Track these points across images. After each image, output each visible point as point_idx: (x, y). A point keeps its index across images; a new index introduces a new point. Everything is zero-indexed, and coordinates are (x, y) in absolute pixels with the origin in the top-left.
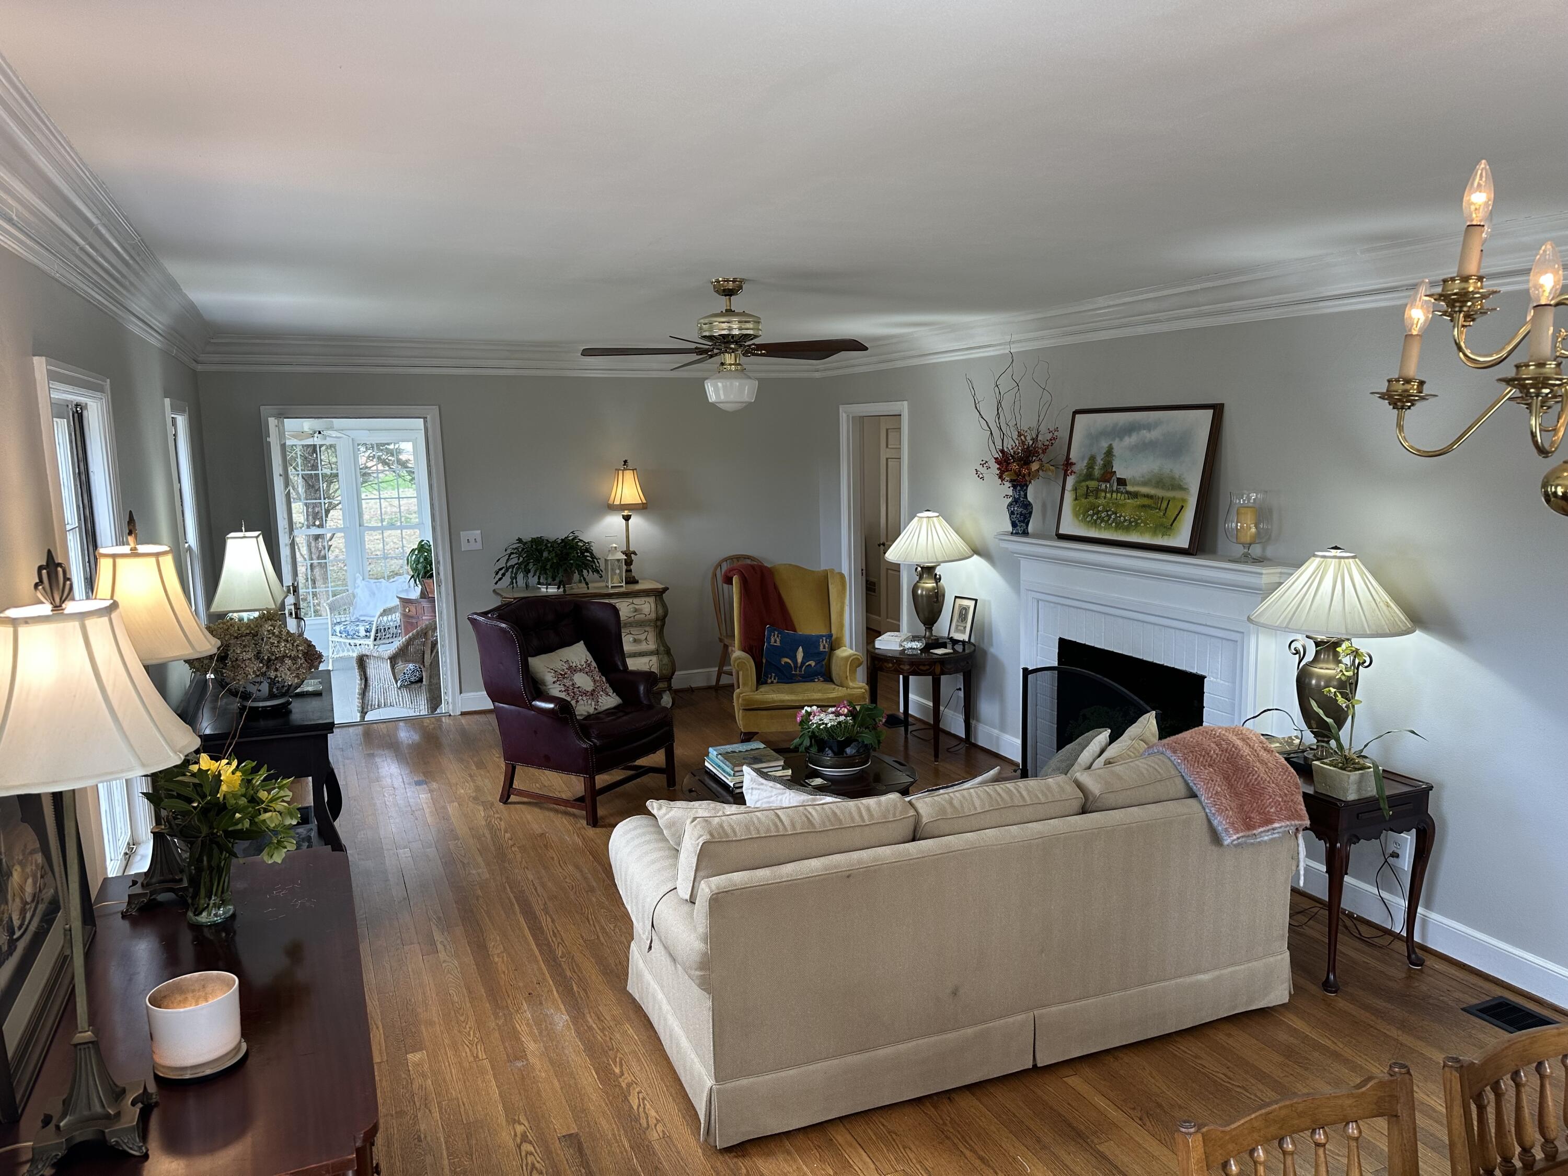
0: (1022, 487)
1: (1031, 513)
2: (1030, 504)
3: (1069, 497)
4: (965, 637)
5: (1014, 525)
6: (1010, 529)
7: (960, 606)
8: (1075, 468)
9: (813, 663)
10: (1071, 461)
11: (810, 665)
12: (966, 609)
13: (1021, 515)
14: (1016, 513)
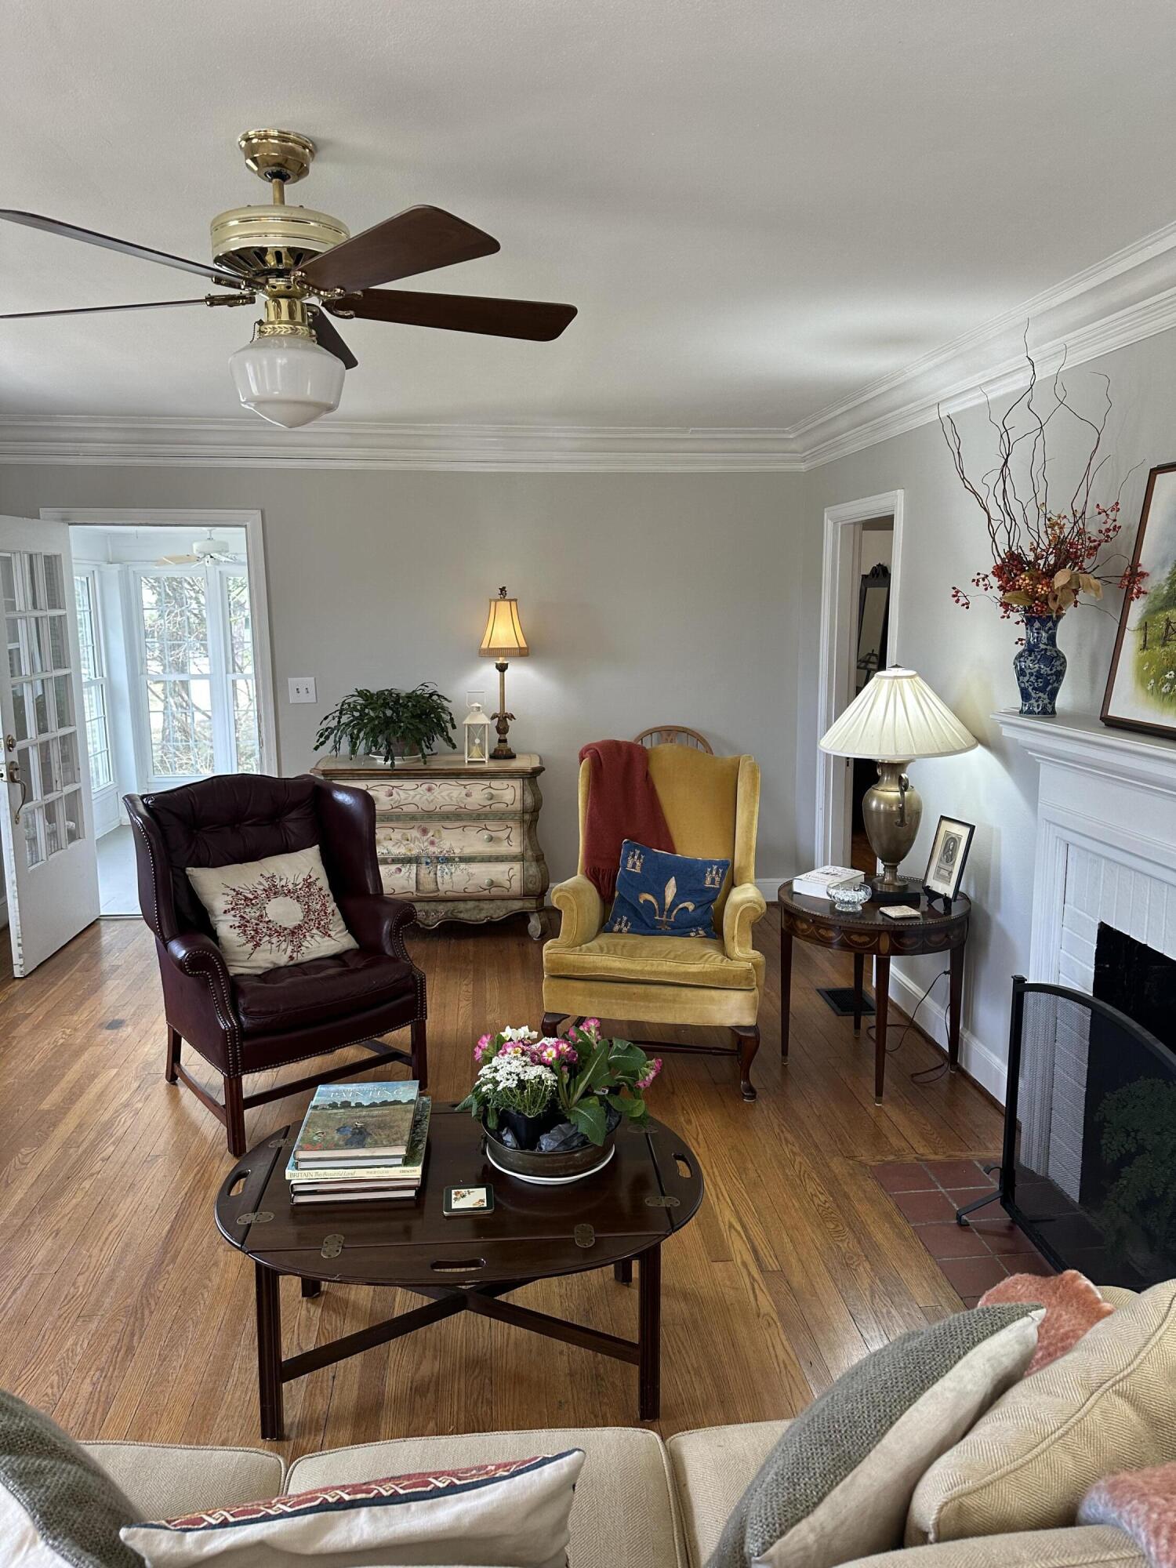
0: (1043, 622)
1: (1060, 675)
2: (1059, 656)
3: (1131, 641)
4: (946, 889)
5: (1025, 696)
6: (1018, 702)
7: (947, 833)
8: (1147, 585)
9: (691, 906)
10: (1139, 570)
11: (686, 908)
12: (953, 840)
13: (1038, 677)
14: (1028, 671)
